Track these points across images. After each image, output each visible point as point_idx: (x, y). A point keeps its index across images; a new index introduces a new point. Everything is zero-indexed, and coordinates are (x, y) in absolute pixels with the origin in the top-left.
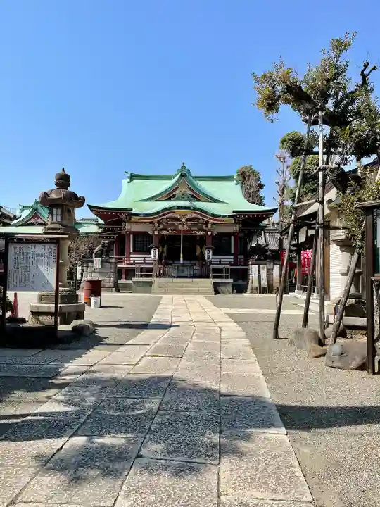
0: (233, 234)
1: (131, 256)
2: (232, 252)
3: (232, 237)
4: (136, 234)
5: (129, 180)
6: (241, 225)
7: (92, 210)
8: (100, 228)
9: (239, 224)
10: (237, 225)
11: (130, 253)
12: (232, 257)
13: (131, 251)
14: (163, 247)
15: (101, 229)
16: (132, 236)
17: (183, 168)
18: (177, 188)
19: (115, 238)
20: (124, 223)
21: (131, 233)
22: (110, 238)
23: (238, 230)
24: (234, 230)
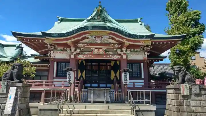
0: (143, 61)
1: (55, 80)
2: (143, 77)
3: (142, 64)
4: (60, 62)
5: (59, 21)
6: (149, 54)
9: (147, 52)
10: (146, 53)
11: (53, 78)
12: (143, 81)
13: (55, 75)
14: (82, 73)
16: (55, 63)
19: (48, 66)
20: (49, 52)
21: (55, 60)
22: (45, 67)
23: (146, 57)
24: (143, 58)
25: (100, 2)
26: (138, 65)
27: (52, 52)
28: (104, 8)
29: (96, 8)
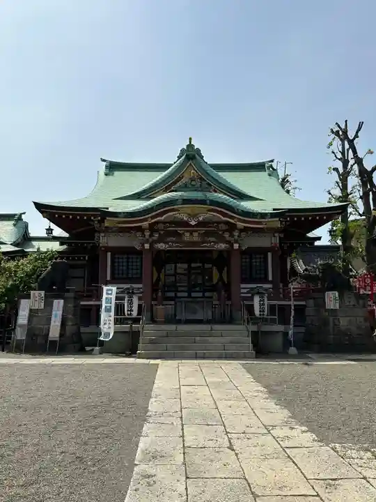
0: (271, 249)
2: (270, 278)
3: (270, 255)
4: (116, 251)
5: (107, 171)
6: (282, 236)
7: (42, 212)
8: (62, 244)
9: (280, 233)
11: (107, 282)
12: (271, 286)
13: (108, 278)
14: (159, 272)
15: (65, 247)
16: (109, 254)
17: (190, 146)
18: (180, 178)
20: (96, 235)
21: (108, 249)
22: (79, 259)
23: (278, 242)
24: (272, 244)
25: (190, 139)
26: (262, 256)
27: (102, 234)
28: (198, 151)
29: (182, 151)
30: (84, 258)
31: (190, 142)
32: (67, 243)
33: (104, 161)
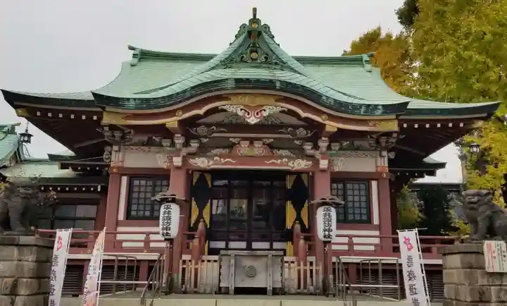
0: (376, 176)
1: (120, 229)
2: (376, 221)
3: (374, 184)
4: (134, 175)
5: (135, 61)
6: (392, 155)
7: (16, 107)
8: (63, 167)
9: (389, 151)
10: (384, 153)
11: (118, 224)
12: (377, 233)
13: (121, 217)
14: (201, 208)
16: (125, 180)
17: (255, 20)
19: (99, 190)
20: (108, 148)
21: (123, 171)
22: (88, 191)
23: (386, 165)
24: (377, 167)
25: (255, 10)
26: (363, 186)
27: (116, 148)
28: (266, 27)
29: (243, 26)
30: (96, 188)
31: (255, 15)
32: (71, 165)
33: (131, 48)
